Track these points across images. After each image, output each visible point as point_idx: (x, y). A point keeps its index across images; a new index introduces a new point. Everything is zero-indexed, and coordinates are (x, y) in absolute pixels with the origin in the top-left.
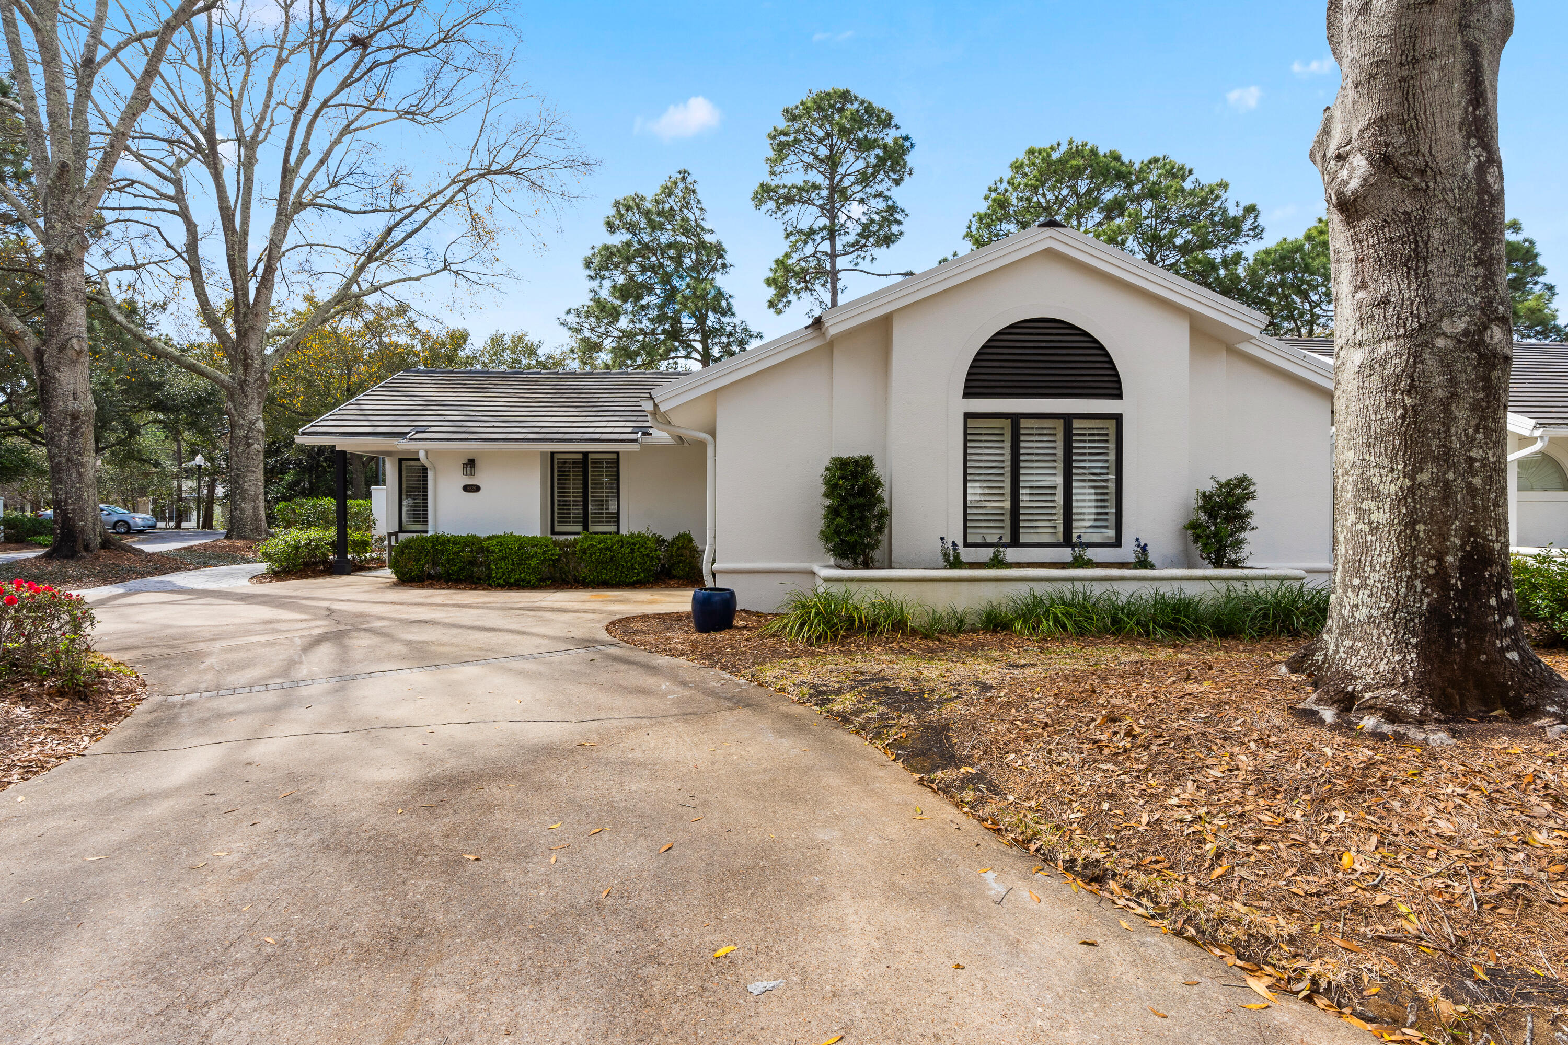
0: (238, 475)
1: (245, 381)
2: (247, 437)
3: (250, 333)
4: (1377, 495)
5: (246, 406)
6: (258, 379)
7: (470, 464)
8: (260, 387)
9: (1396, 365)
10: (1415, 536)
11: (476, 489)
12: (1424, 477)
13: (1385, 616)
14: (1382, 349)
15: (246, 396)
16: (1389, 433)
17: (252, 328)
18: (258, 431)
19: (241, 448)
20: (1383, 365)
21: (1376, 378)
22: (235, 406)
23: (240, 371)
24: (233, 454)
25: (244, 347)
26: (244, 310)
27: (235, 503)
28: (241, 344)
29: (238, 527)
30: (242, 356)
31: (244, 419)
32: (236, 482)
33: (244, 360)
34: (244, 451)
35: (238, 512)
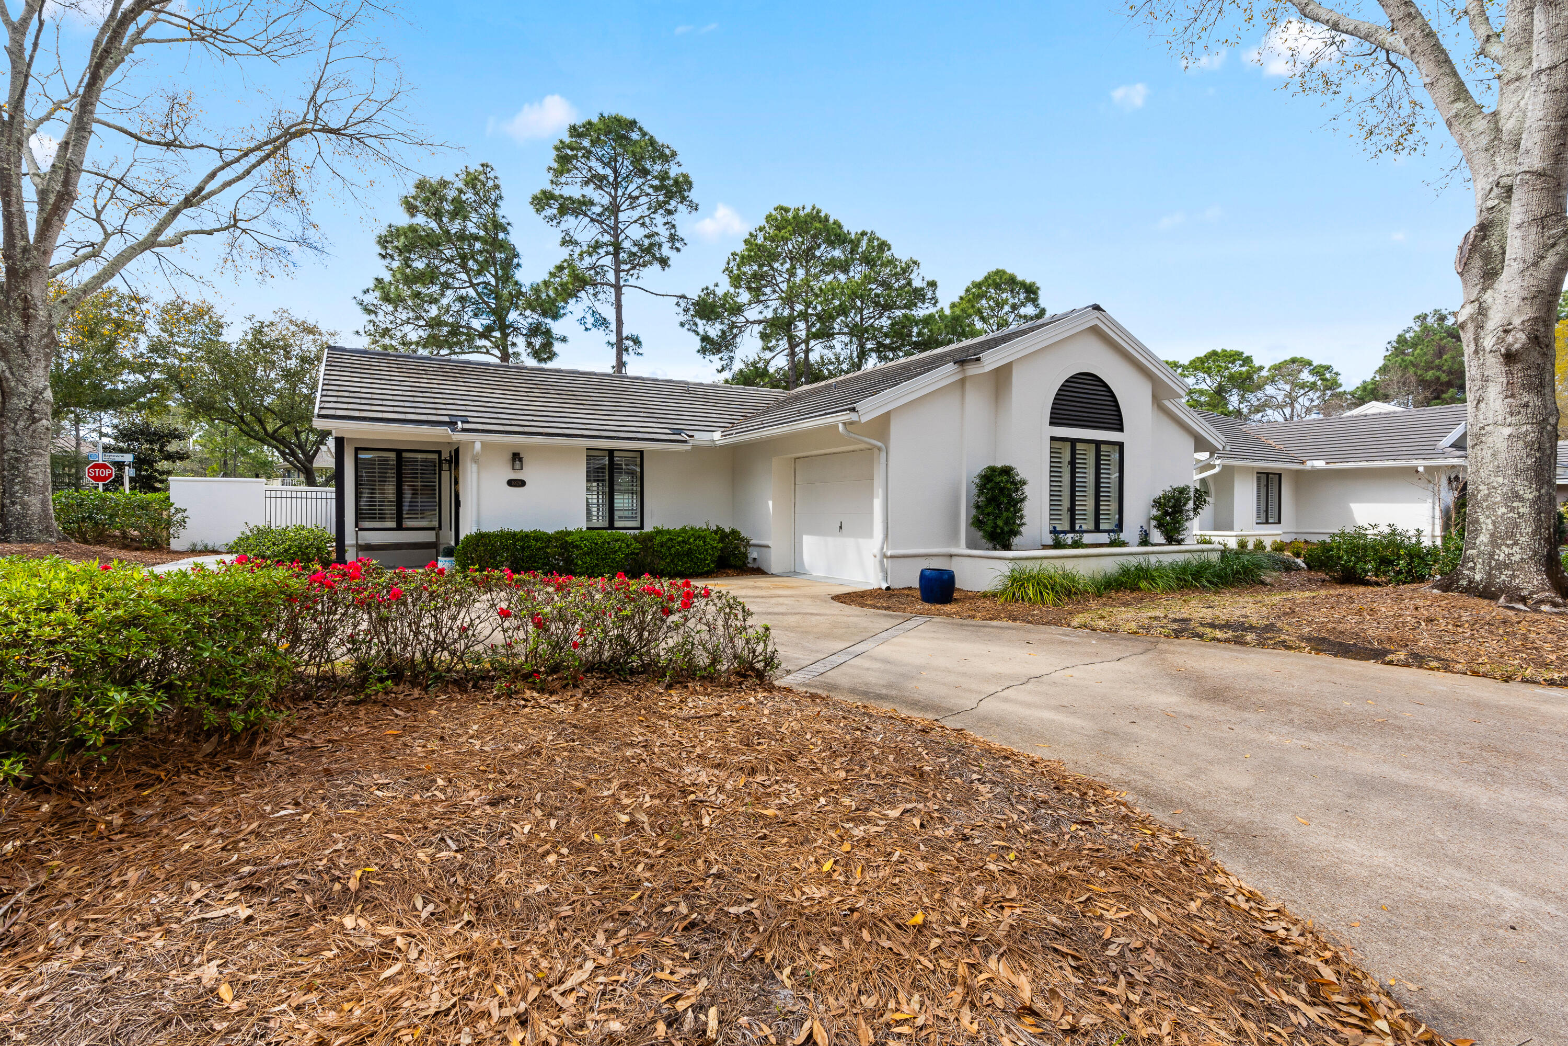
0: (17, 459)
1: (26, 336)
2: (31, 410)
3: (34, 276)
4: (1521, 499)
5: (28, 370)
6: (45, 336)
7: (516, 458)
8: (47, 346)
9: (1531, 437)
10: (1540, 519)
11: (521, 483)
12: (1543, 491)
13: (1530, 558)
14: (1524, 429)
15: (28, 356)
16: (1528, 469)
17: (37, 268)
18: (47, 403)
19: (21, 424)
20: (1525, 437)
21: (1521, 442)
22: (10, 368)
23: (17, 322)
24: (8, 431)
25: (24, 292)
26: (23, 243)
27: (13, 495)
28: (18, 288)
29: (18, 527)
30: (20, 304)
31: (25, 386)
32: (13, 467)
33: (24, 309)
34: (28, 428)
35: (18, 507)
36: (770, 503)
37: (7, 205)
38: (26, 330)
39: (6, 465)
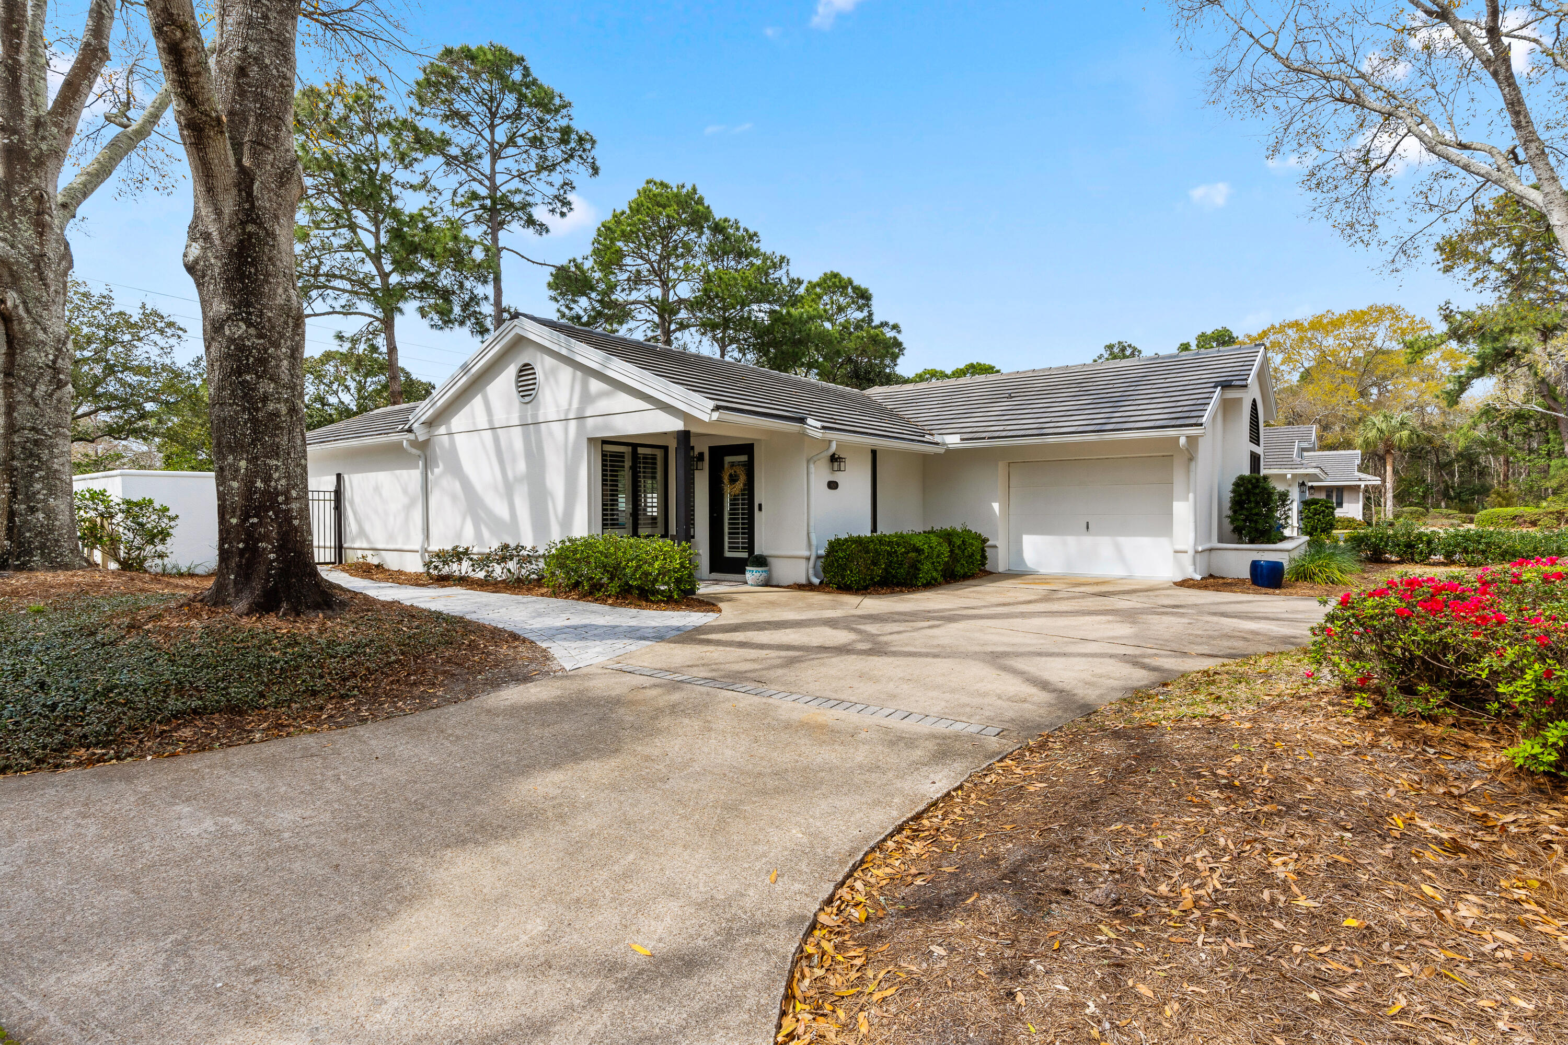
0: (36, 443)
2: (54, 368)
5: (46, 307)
19: (41, 389)
22: (24, 302)
23: (27, 232)
24: (20, 398)
25: (38, 188)
26: (33, 112)
27: (30, 497)
28: (28, 180)
29: (42, 547)
30: (31, 204)
31: (45, 330)
32: (31, 455)
33: (38, 214)
34: (51, 395)
35: (41, 516)
36: (996, 506)
37: (13, 49)
38: (42, 245)
39: (18, 451)
